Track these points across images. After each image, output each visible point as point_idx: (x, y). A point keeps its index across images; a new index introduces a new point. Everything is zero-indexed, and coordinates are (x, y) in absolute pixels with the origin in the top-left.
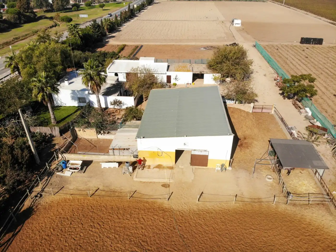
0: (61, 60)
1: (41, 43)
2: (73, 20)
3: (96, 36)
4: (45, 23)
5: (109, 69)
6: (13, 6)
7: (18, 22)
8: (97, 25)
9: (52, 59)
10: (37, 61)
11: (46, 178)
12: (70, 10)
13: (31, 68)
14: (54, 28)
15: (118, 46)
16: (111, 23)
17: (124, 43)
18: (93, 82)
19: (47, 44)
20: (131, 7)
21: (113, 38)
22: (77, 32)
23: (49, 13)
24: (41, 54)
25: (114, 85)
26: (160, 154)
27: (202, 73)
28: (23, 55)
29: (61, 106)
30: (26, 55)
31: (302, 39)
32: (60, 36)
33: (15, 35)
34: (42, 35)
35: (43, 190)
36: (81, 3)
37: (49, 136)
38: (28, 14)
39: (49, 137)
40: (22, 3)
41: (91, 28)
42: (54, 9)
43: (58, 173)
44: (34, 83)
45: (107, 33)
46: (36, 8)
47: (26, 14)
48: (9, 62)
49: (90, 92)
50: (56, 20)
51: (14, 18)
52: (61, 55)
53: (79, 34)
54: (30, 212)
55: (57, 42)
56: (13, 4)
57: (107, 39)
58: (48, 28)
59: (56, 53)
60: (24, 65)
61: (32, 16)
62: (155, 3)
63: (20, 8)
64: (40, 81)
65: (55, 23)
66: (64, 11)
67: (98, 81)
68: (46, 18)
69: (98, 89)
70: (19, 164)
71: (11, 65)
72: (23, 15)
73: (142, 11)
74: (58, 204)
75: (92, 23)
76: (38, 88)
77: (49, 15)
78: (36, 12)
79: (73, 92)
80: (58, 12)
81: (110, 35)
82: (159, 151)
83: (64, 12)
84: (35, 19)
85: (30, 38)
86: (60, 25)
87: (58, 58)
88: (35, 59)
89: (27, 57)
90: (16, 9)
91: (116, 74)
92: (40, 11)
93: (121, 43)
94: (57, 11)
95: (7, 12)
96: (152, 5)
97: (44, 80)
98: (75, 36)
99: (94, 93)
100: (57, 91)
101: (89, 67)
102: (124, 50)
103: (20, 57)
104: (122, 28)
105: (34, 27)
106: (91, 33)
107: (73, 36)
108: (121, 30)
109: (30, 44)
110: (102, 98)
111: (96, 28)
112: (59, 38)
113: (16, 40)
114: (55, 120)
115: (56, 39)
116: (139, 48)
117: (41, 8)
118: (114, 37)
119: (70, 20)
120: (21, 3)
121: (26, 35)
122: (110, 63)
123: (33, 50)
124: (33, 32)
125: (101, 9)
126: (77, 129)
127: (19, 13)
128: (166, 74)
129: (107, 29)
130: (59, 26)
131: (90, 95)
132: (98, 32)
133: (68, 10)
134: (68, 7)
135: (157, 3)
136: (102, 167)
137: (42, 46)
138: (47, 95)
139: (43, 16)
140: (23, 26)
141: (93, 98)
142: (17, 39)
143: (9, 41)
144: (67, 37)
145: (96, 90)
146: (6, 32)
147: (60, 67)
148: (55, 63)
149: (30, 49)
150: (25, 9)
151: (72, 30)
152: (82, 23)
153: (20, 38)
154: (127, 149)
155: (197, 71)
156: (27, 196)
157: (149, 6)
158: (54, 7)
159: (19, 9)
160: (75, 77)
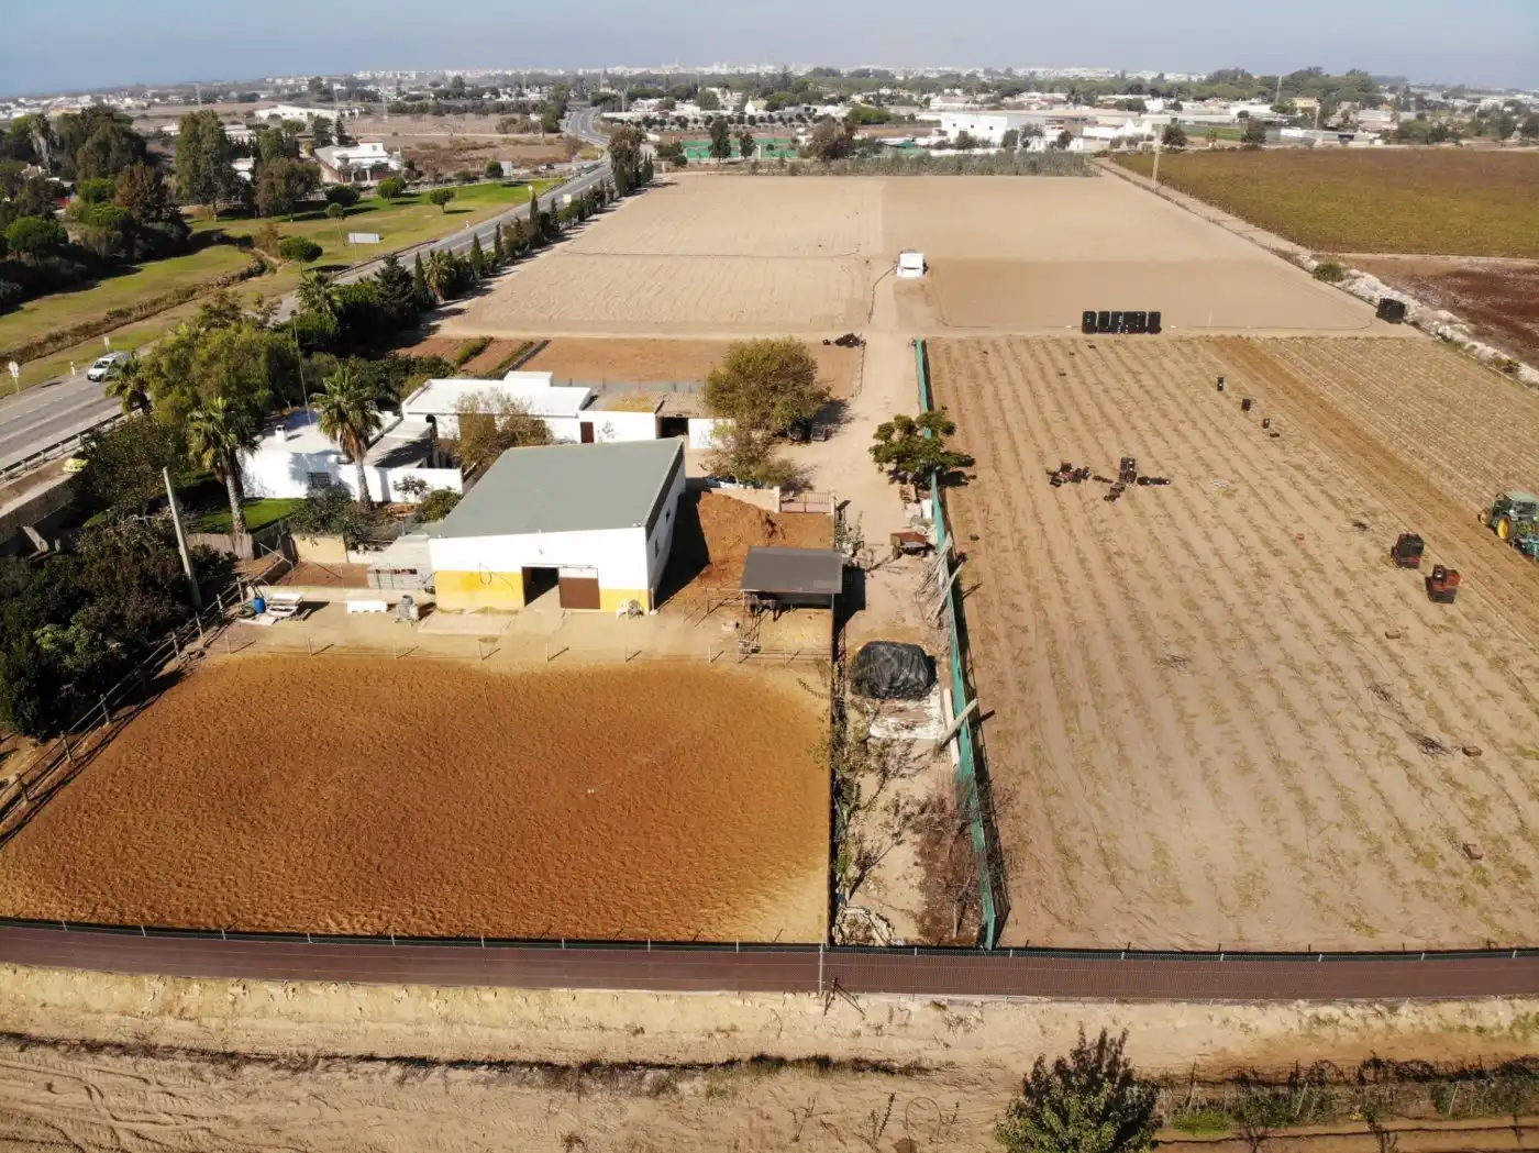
0: (268, 374)
1: (213, 330)
2: (325, 251)
3: (394, 309)
4: (225, 262)
5: (409, 403)
6: (100, 197)
7: (123, 255)
8: (397, 272)
9: (241, 372)
10: (203, 374)
11: (215, 628)
12: (316, 211)
13: (183, 393)
14: (253, 279)
15: (465, 340)
16: (458, 265)
17: (486, 334)
18: (347, 426)
19: (230, 331)
20: (544, 207)
21: (456, 318)
22: (328, 297)
23: (237, 222)
24: (214, 358)
25: (414, 443)
26: (486, 580)
27: (684, 416)
28: (164, 361)
29: (261, 499)
30: (171, 361)
31: (1088, 316)
32: (272, 309)
33: (113, 303)
34: (215, 305)
35: (207, 646)
36: (364, 184)
37: (226, 558)
38: (159, 226)
39: (224, 562)
40: (138, 188)
41: (375, 283)
42: (257, 207)
43: (243, 621)
44: (196, 425)
45: (439, 298)
46: (189, 199)
47: (150, 225)
48: (118, 379)
49: (344, 458)
50: (263, 248)
51: (109, 238)
52: (268, 360)
53: (332, 304)
54: (176, 677)
55: (261, 326)
56: (103, 187)
57: (435, 319)
58: (234, 278)
59: (256, 356)
60: (163, 388)
61: (175, 232)
62: (657, 186)
63: (130, 204)
64: (210, 419)
65: (261, 262)
66: (296, 215)
67: (359, 423)
68: (226, 240)
69: (359, 446)
70: (158, 587)
71: (122, 388)
72: (139, 228)
73: (594, 217)
74: (240, 666)
75: (383, 265)
76: (206, 436)
77: (237, 229)
78: (189, 216)
79: (297, 458)
80: (274, 219)
81: (448, 308)
82: (483, 570)
83: (296, 219)
84: (185, 244)
85: (171, 313)
86: (279, 269)
87: (259, 369)
88: (196, 370)
89: (174, 364)
90: (116, 206)
91: (431, 419)
92: (201, 213)
93: (475, 333)
94: (269, 215)
95: (81, 217)
96: (640, 193)
97: (220, 417)
98: (319, 311)
99: (351, 460)
100: (253, 447)
101: (338, 388)
102: (482, 356)
103: (153, 366)
104: (496, 284)
105: (182, 274)
106: (374, 298)
107: (312, 311)
108: (489, 291)
109: (180, 331)
110: (373, 475)
111: (396, 283)
112: (266, 314)
113: (120, 321)
114: (244, 523)
115: (259, 318)
116: (532, 349)
117: (206, 202)
118: (459, 312)
119: (313, 253)
120: (134, 186)
121: (154, 303)
122: (415, 388)
123: (189, 346)
124: (177, 291)
125: (438, 207)
126: (296, 538)
127: (127, 225)
128: (577, 417)
129: (439, 285)
130: (274, 270)
131: (343, 466)
132: (401, 296)
133: (311, 212)
134: (312, 198)
135: (666, 184)
136: (349, 611)
137: (217, 337)
138: (225, 453)
139: (213, 232)
140: (139, 270)
141: (348, 475)
142: (121, 316)
143: (93, 322)
144: (293, 313)
145: (356, 447)
146: (78, 290)
147: (264, 393)
148: (251, 381)
149: (181, 343)
150: (148, 206)
151: (310, 290)
152: (358, 263)
153: (134, 314)
154: (413, 572)
155: (670, 411)
156: (174, 655)
157: (627, 196)
158: (259, 200)
159: (126, 209)
160: (306, 423)
